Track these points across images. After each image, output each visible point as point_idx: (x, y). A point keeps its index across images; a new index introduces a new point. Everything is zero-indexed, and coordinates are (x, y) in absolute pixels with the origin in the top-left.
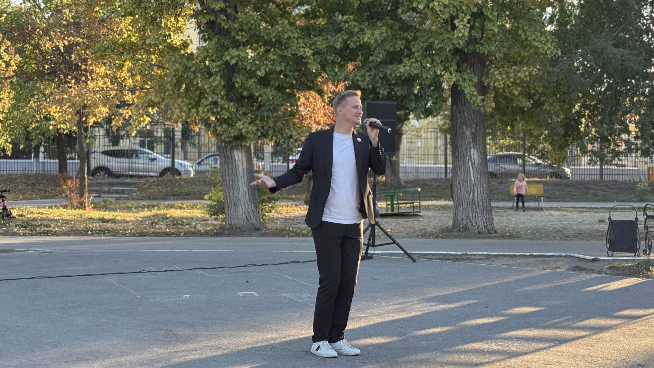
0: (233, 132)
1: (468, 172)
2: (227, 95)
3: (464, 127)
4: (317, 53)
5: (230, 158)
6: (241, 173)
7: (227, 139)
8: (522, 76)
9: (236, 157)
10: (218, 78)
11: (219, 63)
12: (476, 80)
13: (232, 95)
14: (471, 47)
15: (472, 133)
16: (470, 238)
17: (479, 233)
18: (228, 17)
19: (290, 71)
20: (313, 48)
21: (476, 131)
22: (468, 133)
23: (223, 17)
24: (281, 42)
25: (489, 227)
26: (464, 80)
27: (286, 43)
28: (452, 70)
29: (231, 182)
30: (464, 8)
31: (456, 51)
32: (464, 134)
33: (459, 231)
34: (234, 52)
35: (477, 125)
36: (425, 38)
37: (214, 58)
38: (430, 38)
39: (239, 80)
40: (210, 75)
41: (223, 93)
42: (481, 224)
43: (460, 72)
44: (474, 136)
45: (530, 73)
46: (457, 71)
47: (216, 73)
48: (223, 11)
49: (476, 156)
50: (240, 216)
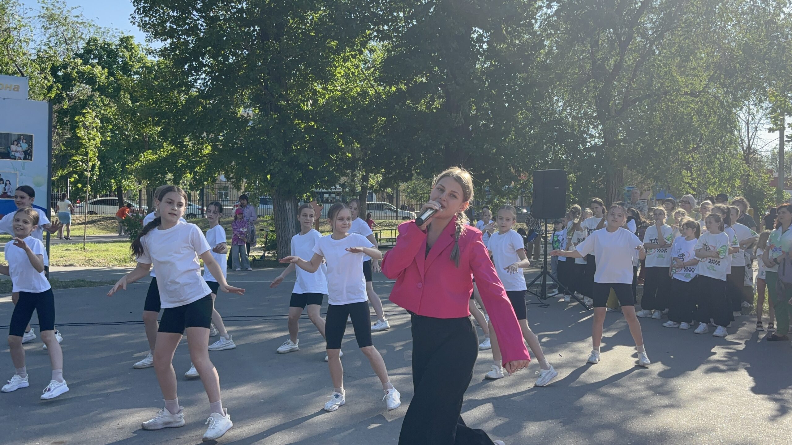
5: (282, 207)
9: (287, 207)
29: (283, 226)
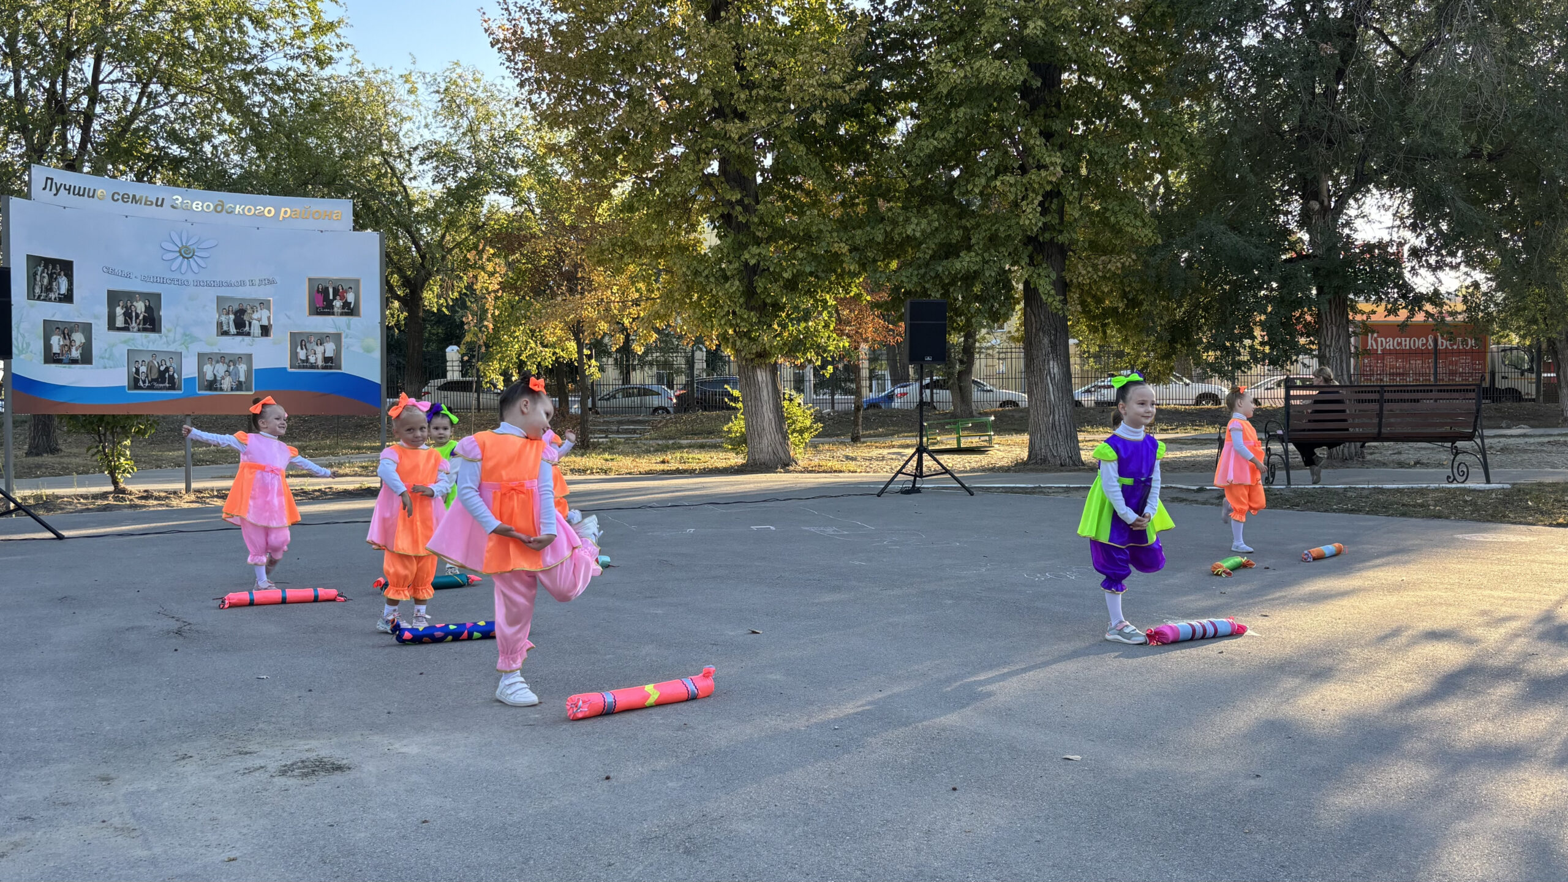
0: (755, 349)
1: (1047, 391)
2: (746, 303)
3: (1041, 334)
4: (854, 249)
6: (766, 398)
7: (748, 356)
8: (1113, 269)
9: (760, 378)
10: (737, 283)
11: (737, 265)
12: (1054, 276)
13: (753, 303)
14: (1047, 236)
15: (1051, 341)
16: (1050, 471)
17: (1061, 465)
18: (747, 209)
19: (823, 271)
20: (850, 242)
21: (1056, 339)
22: (1046, 341)
23: (739, 208)
24: (810, 237)
25: (1074, 458)
26: (1039, 275)
27: (818, 238)
28: (1023, 264)
30: (1036, 186)
31: (1029, 240)
32: (1040, 342)
33: (1036, 463)
34: (755, 250)
35: (1056, 330)
36: (989, 225)
37: (731, 258)
38: (993, 225)
39: (760, 284)
40: (726, 279)
41: (742, 300)
42: (1064, 454)
43: (1034, 266)
44: (1053, 345)
45: (1123, 264)
46: (1029, 265)
47: (733, 276)
48: (740, 202)
49: (1056, 370)
50: (765, 450)
